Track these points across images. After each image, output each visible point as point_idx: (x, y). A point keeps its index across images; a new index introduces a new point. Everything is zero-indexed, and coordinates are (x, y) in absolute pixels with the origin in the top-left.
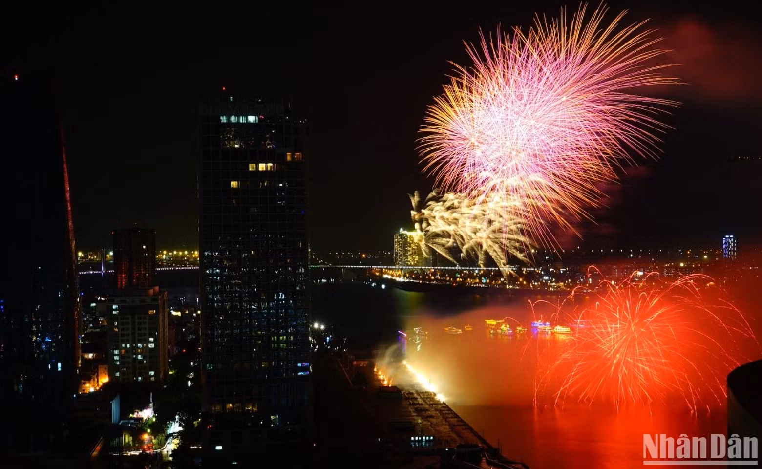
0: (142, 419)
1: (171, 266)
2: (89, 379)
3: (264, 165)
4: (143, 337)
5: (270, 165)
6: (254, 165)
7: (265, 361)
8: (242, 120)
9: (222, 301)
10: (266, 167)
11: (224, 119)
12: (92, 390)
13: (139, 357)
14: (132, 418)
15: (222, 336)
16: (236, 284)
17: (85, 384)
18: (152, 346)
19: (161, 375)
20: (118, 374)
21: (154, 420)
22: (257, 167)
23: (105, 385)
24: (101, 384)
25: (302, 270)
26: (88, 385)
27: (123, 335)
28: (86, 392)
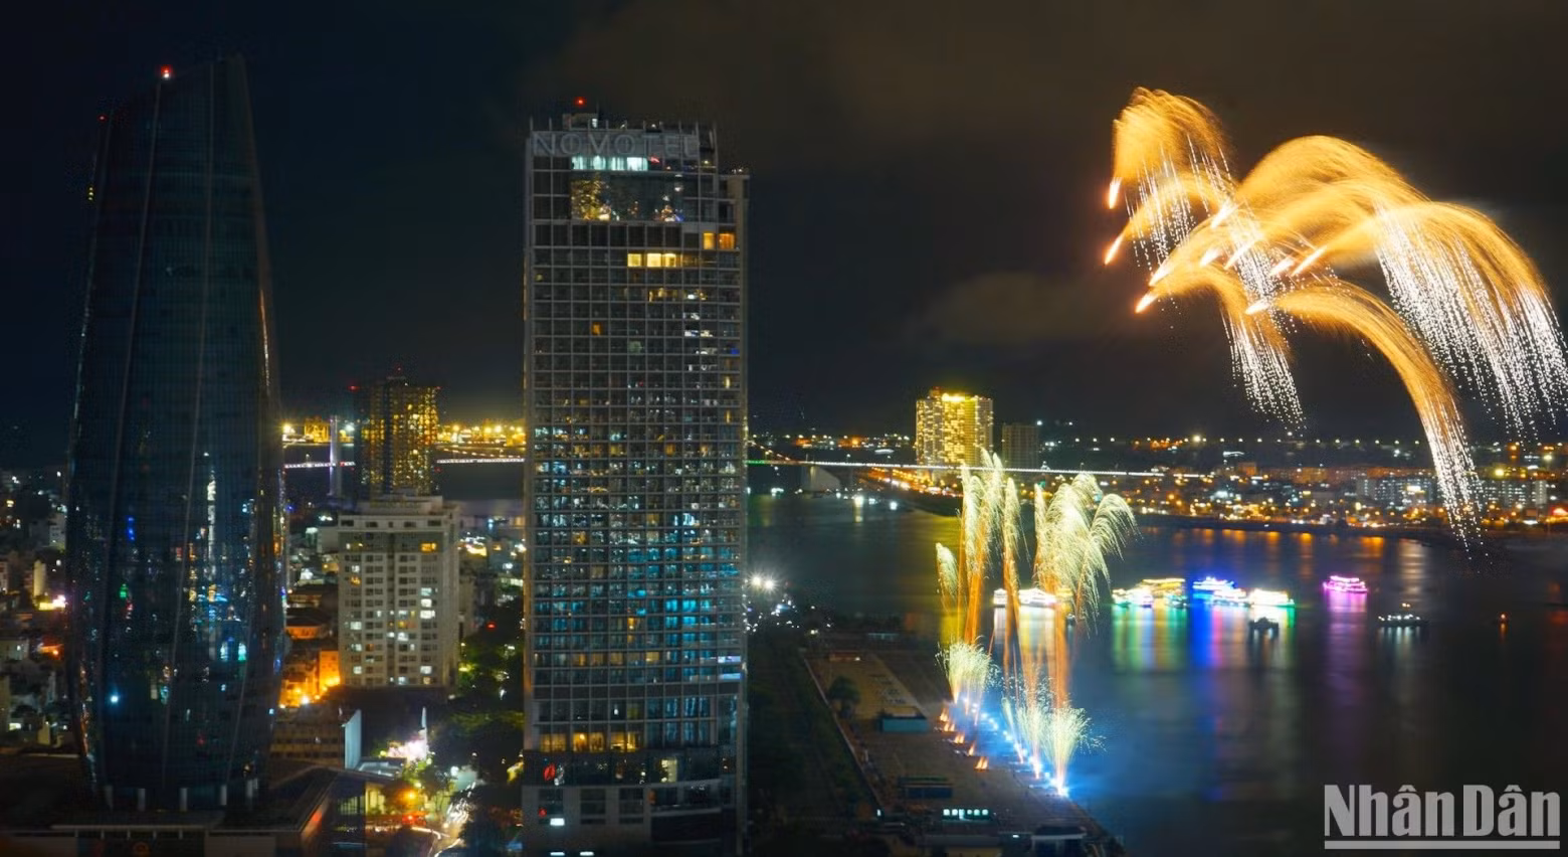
0: (403, 760)
1: (469, 456)
2: (299, 677)
3: (657, 256)
4: (409, 597)
5: (669, 256)
6: (638, 257)
7: (652, 648)
8: (616, 165)
9: (568, 528)
10: (663, 261)
11: (579, 163)
12: (305, 701)
13: (402, 637)
14: (384, 759)
15: (566, 598)
16: (597, 495)
17: (291, 687)
18: (427, 615)
19: (445, 674)
20: (358, 670)
21: (429, 762)
22: (644, 261)
23: (332, 691)
24: (324, 689)
25: (730, 469)
26: (297, 691)
27: (369, 592)
28: (293, 704)
